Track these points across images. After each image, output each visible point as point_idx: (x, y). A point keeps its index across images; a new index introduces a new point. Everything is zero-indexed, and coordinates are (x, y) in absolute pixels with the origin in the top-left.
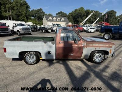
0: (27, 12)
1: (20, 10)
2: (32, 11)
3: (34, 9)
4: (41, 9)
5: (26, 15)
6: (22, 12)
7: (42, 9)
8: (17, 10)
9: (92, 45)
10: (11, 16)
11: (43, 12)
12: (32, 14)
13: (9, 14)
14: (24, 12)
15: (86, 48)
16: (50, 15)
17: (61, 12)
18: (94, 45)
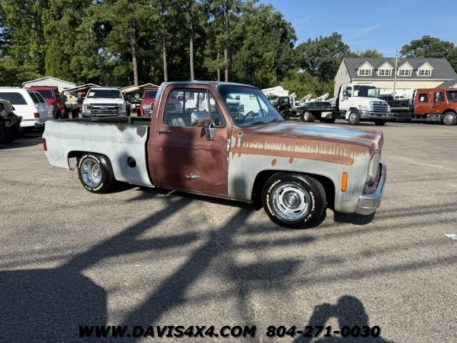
0: (280, 52)
1: (260, 50)
2: (303, 47)
3: (309, 40)
4: (336, 37)
5: (275, 63)
6: (264, 56)
7: (340, 37)
8: (250, 49)
9: (261, 146)
10: (226, 71)
11: (343, 48)
12: (300, 58)
13: (221, 64)
14: (269, 55)
15: (237, 154)
16: (370, 56)
17: (426, 41)
18: (268, 147)
